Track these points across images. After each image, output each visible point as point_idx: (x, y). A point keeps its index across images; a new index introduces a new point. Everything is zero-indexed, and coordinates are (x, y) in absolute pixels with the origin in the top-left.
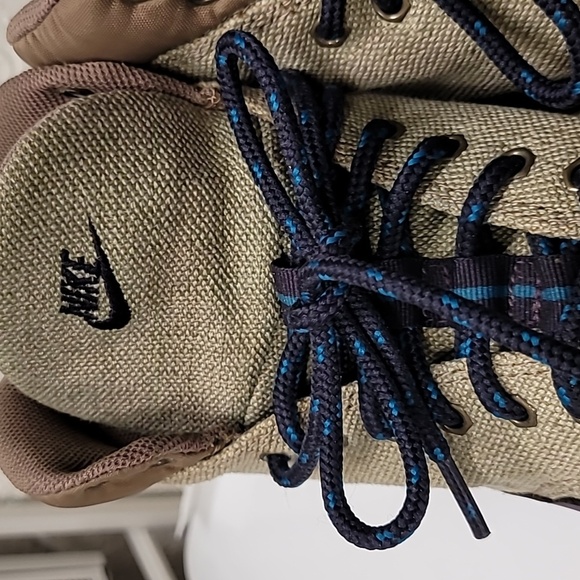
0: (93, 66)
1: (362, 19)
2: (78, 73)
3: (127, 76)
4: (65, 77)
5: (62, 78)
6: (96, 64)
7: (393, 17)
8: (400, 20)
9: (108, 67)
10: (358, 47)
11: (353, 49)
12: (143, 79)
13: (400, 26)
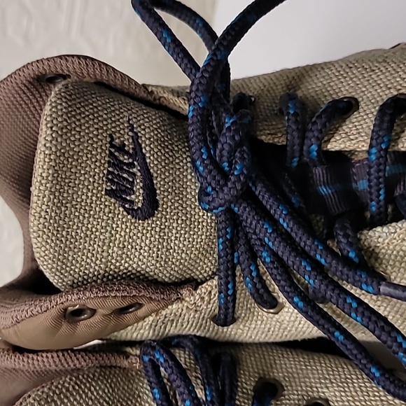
0: (47, 357)
1: (248, 312)
2: (36, 363)
3: (73, 361)
4: (26, 364)
5: (23, 365)
6: (49, 355)
7: (272, 311)
8: (277, 313)
9: (58, 356)
10: (244, 326)
11: (241, 327)
12: (85, 361)
13: (277, 316)
